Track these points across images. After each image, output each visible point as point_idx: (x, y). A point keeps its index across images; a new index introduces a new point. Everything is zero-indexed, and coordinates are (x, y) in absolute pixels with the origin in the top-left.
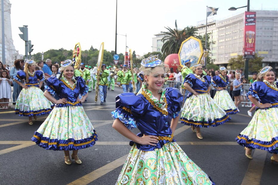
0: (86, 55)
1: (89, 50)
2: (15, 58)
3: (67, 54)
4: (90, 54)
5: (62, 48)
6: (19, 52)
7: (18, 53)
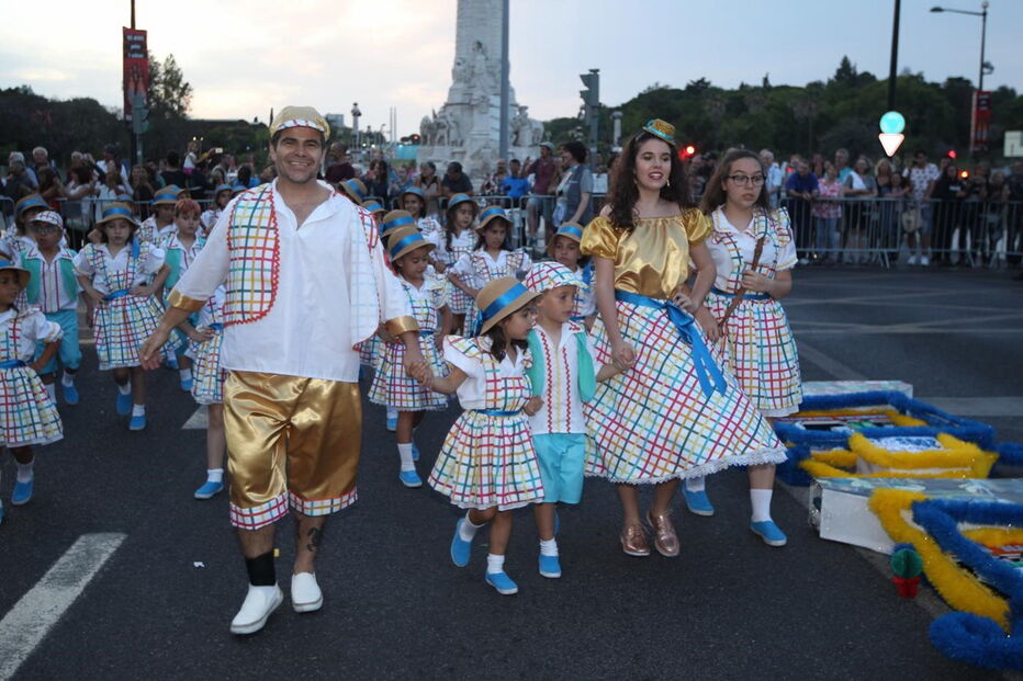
0: (810, 109)
1: (830, 82)
2: (515, 137)
3: (724, 108)
4: (832, 102)
5: (703, 80)
6: (527, 111)
7: (526, 115)
